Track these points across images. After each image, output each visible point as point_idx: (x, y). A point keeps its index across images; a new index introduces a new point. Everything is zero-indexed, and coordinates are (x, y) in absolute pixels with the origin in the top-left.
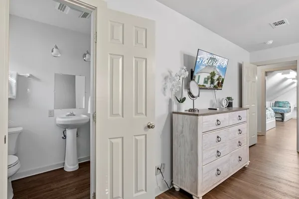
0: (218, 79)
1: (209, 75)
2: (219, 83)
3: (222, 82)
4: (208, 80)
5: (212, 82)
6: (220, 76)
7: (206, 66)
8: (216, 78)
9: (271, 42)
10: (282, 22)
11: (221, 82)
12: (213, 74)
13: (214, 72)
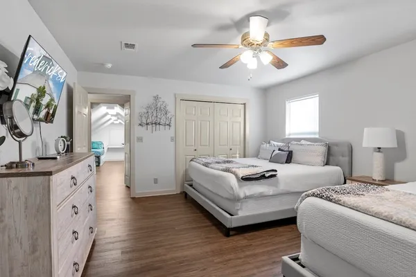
0: (48, 106)
1: (35, 91)
2: (48, 113)
3: (53, 115)
4: (31, 102)
5: (37, 111)
6: (52, 100)
7: (34, 72)
8: (45, 101)
9: (109, 66)
10: (132, 46)
11: (51, 112)
12: (42, 92)
13: (44, 88)
